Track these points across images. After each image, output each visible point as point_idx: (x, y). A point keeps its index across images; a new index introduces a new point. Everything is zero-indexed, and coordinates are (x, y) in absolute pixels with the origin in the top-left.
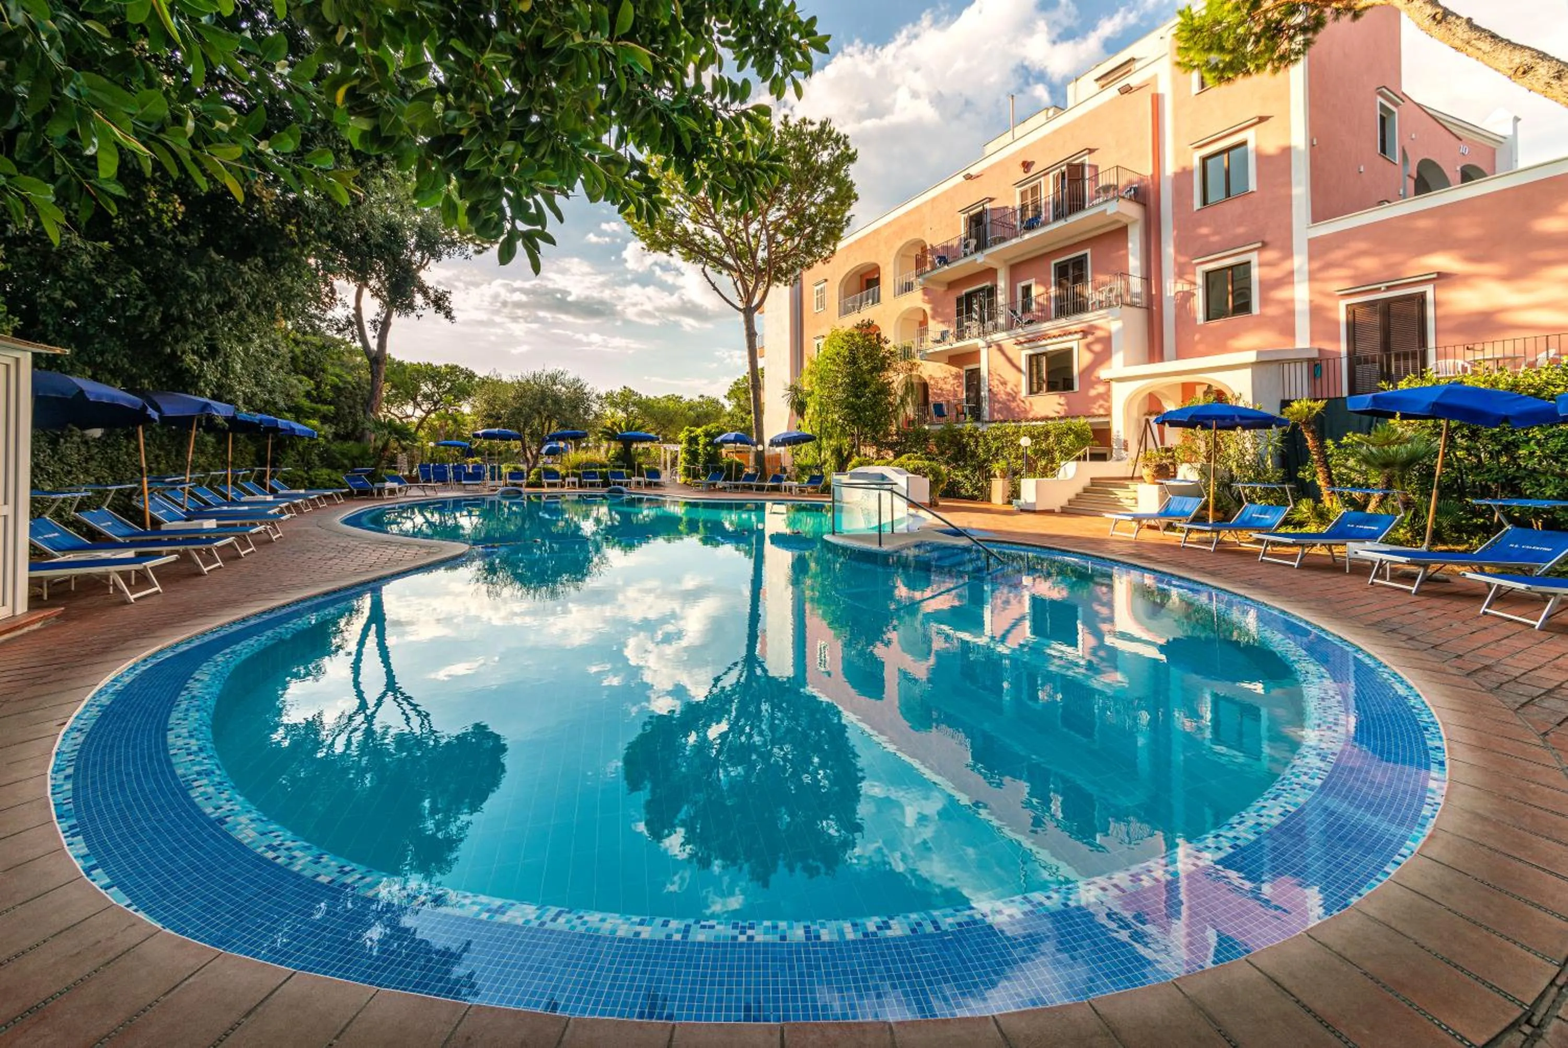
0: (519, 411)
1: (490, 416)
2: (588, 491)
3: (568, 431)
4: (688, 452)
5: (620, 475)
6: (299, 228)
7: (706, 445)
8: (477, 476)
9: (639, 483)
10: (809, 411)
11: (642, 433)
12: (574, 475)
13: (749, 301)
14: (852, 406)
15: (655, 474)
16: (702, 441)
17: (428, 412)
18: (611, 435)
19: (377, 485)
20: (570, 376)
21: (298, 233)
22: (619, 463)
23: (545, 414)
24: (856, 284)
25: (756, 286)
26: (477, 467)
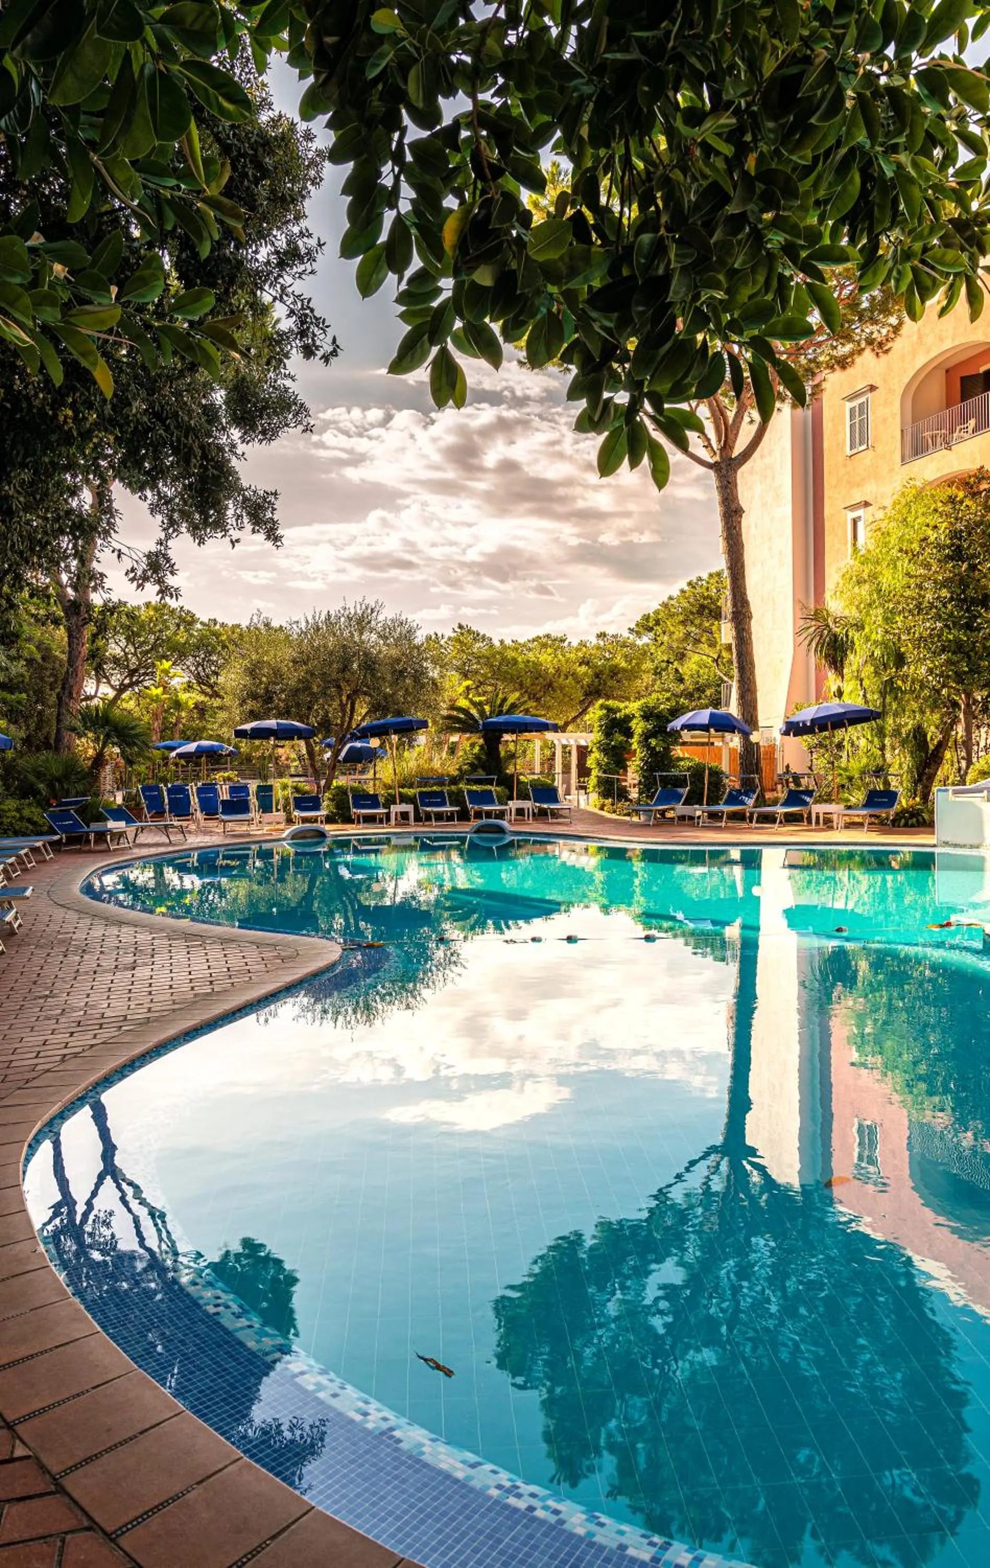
0: (304, 686)
1: (254, 696)
2: (433, 828)
3: (390, 718)
4: (605, 749)
5: (486, 798)
6: (76, 412)
7: (646, 736)
8: (237, 806)
9: (520, 812)
10: (854, 661)
11: (519, 716)
12: (404, 799)
13: (727, 446)
14: (958, 647)
15: (547, 793)
16: (638, 727)
17: (122, 689)
18: (465, 724)
19: (95, 826)
20: (386, 615)
21: (75, 419)
22: (481, 774)
23: (347, 690)
24: (936, 390)
25: (739, 416)
26: (239, 790)
